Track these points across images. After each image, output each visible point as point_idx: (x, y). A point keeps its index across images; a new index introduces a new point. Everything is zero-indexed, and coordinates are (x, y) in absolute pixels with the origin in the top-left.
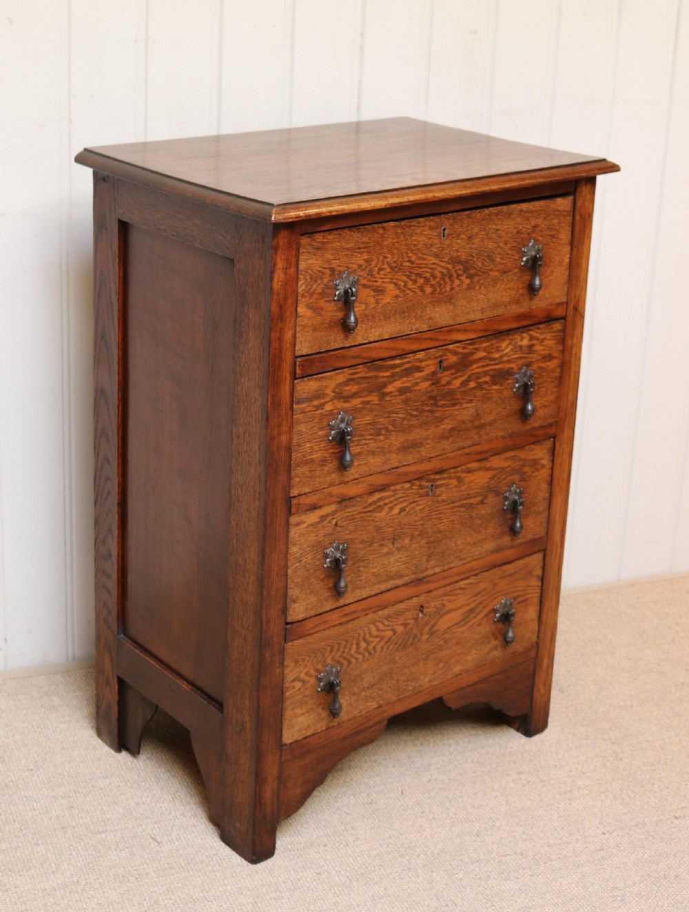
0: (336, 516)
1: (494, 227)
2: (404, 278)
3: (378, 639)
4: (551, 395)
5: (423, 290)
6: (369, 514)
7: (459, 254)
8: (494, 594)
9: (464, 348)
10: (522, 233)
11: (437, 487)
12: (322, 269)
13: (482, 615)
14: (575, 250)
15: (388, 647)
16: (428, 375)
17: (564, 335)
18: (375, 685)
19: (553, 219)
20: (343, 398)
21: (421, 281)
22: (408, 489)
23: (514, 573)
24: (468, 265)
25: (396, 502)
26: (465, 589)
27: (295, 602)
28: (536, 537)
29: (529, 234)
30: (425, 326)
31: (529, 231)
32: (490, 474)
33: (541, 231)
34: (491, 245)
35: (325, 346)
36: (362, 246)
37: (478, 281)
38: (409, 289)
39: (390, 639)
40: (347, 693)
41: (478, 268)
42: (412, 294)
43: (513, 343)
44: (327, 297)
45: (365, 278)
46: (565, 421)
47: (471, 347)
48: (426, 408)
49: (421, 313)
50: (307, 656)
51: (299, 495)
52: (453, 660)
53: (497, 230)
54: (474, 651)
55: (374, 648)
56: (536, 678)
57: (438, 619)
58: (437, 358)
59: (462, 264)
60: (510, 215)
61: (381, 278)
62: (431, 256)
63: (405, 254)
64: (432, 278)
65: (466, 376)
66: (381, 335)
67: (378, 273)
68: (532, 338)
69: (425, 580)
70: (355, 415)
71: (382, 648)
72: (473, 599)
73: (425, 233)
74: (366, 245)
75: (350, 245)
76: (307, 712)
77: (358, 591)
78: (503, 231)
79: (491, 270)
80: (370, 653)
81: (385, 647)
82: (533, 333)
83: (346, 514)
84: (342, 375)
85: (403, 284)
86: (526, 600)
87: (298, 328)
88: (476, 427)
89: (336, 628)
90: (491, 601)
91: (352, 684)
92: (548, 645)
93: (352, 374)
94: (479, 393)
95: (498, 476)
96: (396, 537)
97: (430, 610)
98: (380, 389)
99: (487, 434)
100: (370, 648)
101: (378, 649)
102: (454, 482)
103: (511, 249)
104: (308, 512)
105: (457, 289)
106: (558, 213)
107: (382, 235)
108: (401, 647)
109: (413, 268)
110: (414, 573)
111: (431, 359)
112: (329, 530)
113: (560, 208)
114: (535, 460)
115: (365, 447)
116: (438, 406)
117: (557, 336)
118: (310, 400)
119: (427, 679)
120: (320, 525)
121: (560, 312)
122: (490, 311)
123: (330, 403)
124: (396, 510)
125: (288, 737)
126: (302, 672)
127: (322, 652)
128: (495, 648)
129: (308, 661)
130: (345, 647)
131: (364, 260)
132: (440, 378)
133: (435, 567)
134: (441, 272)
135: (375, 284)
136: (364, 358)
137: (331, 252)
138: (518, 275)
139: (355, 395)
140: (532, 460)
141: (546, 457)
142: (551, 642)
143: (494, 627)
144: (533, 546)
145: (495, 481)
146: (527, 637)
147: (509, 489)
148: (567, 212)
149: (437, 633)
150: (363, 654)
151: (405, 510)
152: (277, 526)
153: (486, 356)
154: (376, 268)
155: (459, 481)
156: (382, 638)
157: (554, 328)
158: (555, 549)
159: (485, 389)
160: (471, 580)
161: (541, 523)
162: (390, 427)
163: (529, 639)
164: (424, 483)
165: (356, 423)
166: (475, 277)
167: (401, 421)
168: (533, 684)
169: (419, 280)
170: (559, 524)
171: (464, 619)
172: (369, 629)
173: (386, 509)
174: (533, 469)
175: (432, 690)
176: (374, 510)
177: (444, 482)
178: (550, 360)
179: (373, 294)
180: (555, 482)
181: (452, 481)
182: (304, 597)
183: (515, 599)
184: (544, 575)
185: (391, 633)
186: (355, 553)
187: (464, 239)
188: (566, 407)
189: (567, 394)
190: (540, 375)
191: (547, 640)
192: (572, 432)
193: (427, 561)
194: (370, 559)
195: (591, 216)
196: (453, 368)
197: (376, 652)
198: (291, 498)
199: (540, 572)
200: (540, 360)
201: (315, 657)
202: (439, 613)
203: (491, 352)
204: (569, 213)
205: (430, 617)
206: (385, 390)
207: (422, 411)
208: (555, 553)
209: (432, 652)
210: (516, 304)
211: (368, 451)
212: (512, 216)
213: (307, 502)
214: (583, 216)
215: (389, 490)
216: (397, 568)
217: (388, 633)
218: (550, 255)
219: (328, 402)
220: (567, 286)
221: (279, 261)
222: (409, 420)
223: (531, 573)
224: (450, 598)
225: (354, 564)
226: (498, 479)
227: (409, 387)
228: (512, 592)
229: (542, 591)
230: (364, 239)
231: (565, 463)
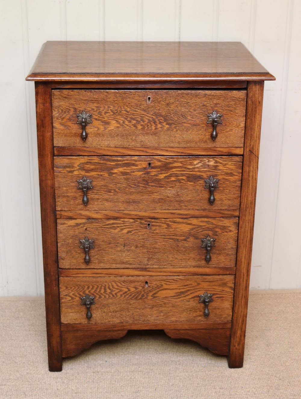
0: (86, 225)
1: (185, 100)
2: (123, 119)
3: (118, 290)
4: (234, 195)
5: (136, 127)
6: (108, 229)
8: (198, 288)
9: (166, 159)
10: (207, 106)
11: (153, 225)
12: (69, 108)
13: (190, 297)
14: (248, 120)
15: (125, 296)
16: (141, 169)
17: (243, 164)
18: (118, 312)
19: (230, 101)
20: (84, 170)
21: (135, 122)
22: (132, 222)
23: (213, 281)
24: (167, 118)
25: (125, 227)
26: (176, 281)
27: (63, 259)
28: (227, 267)
29: (212, 107)
30: (138, 145)
31: (212, 106)
32: (191, 227)
33: (221, 107)
34: (183, 110)
35: (73, 144)
36: (93, 99)
37: (175, 127)
38: (126, 125)
39: (126, 292)
40: (100, 310)
41: (175, 121)
42: (128, 127)
43: (202, 163)
44: (72, 121)
45: (96, 116)
46: (246, 210)
47: (171, 160)
48: (141, 185)
49: (136, 137)
50: (73, 286)
51: (61, 211)
52: (170, 314)
53: (188, 102)
54: (185, 314)
55: (116, 294)
56: (232, 339)
57: (158, 291)
58: (147, 161)
59: (163, 117)
60: (197, 95)
61: (107, 117)
62: (141, 110)
63: (122, 107)
64: (142, 122)
65: (169, 174)
66: (108, 145)
67: (105, 114)
68: (216, 162)
69: (148, 269)
70: (93, 180)
71: (121, 295)
72: (182, 287)
73: (136, 98)
74: (96, 99)
75: (86, 98)
76: (75, 312)
77: (102, 264)
78: (192, 103)
79: (185, 123)
80: (113, 296)
81: (123, 296)
82: (218, 160)
83: (92, 226)
84: (83, 159)
85: (122, 122)
86: (223, 297)
87: (55, 134)
88: (177, 201)
89: (91, 278)
90: (196, 292)
91: (103, 307)
92: (240, 324)
93: (89, 160)
94: (178, 184)
95: (197, 229)
96: (126, 244)
97: (152, 285)
98: (109, 170)
99: (186, 206)
100: (114, 293)
101: (119, 295)
102: (165, 226)
103: (199, 114)
104: (68, 220)
105: (160, 129)
106: (234, 98)
107: (106, 96)
108: (134, 298)
109: (128, 114)
110: (139, 265)
111: (142, 161)
112: (82, 230)
113: (236, 96)
114: (225, 226)
115: (101, 196)
116: (149, 186)
117: (237, 164)
118: (65, 167)
119: (153, 318)
120: (76, 228)
121: (239, 151)
122: (185, 144)
123: (77, 171)
124: (125, 231)
125: (64, 320)
126: (71, 293)
127: (82, 287)
128: (200, 316)
129: (74, 289)
130: (97, 288)
131: (95, 106)
133: (153, 265)
134: (149, 120)
135: (103, 119)
136: (97, 153)
137: (73, 100)
138: (205, 127)
139: (92, 170)
140: (222, 226)
141: (233, 226)
142: (243, 324)
143: (199, 305)
144: (225, 271)
145: (195, 231)
146: (224, 316)
147: (205, 237)
148: (241, 99)
149: (158, 298)
150: (109, 295)
151: (131, 232)
152: (49, 222)
153: (182, 166)
154: (104, 112)
155: (168, 226)
156: (121, 291)
157: (234, 159)
158: (243, 276)
159: (183, 183)
160: (181, 277)
161: (231, 260)
162: (117, 190)
163: (225, 318)
164: (143, 221)
165: (94, 183)
166: (173, 125)
167: (124, 188)
168: (230, 342)
169: (133, 121)
170: (244, 263)
171: (177, 296)
172: (112, 284)
173: (119, 229)
174: (223, 231)
175: (156, 325)
176: (111, 228)
177: (158, 224)
178: (231, 176)
179: (102, 124)
180: (240, 241)
181: (163, 225)
182: (69, 258)
183: (214, 294)
184: (235, 287)
185: (126, 290)
186: (99, 245)
187: (164, 104)
188: (246, 203)
189: (247, 196)
190: (224, 182)
191: (239, 322)
192: (252, 217)
193: (148, 261)
194: (109, 251)
195: (261, 103)
196: (159, 168)
197: (117, 296)
198: (56, 211)
199: (233, 286)
200: (223, 174)
201: (78, 288)
202: (159, 288)
203: (186, 165)
204: (243, 100)
205: (153, 289)
206: (112, 171)
207: (139, 186)
208: (242, 278)
209: (155, 306)
210: (204, 143)
211: (103, 199)
212: (199, 96)
213: (66, 215)
214: (254, 102)
215: (120, 220)
216: (127, 259)
217: (124, 289)
218: (229, 120)
219: (76, 170)
220: (244, 139)
221: (39, 99)
222: (129, 189)
223: (224, 284)
224: (166, 282)
225: (99, 251)
226: (197, 231)
227: (128, 173)
228: (212, 291)
229: (234, 295)
230: (94, 96)
231: (248, 233)
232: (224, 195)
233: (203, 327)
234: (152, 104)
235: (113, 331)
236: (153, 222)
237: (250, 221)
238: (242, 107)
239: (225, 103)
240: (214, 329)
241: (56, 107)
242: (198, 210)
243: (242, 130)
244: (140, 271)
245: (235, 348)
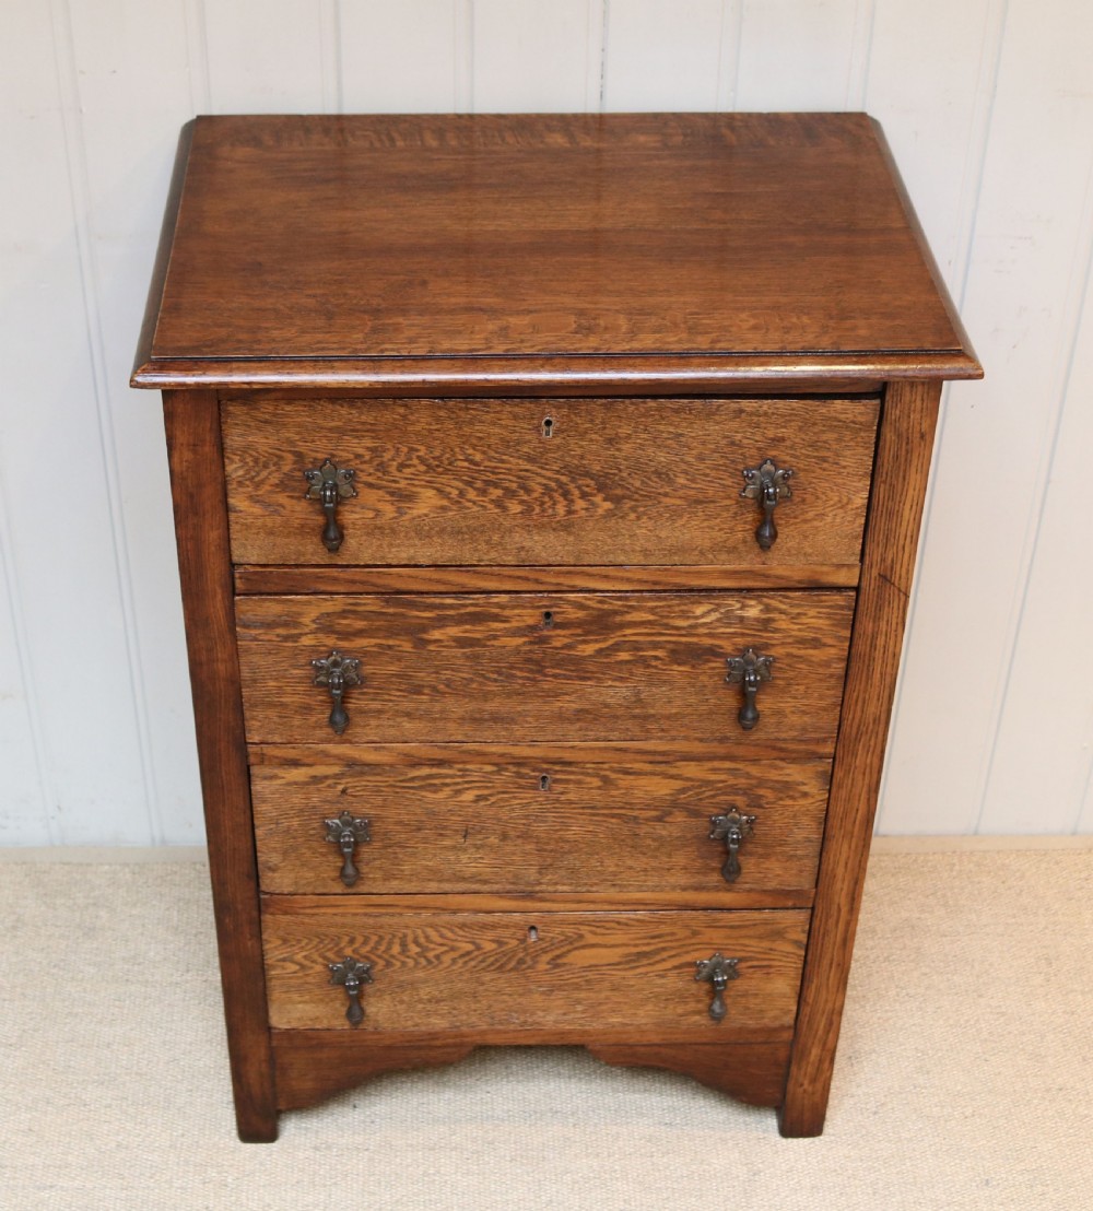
0: (344, 781)
1: (671, 429)
2: (461, 485)
3: (445, 948)
4: (821, 699)
5: (504, 509)
6: (411, 791)
7: (584, 462)
8: (694, 944)
9: (600, 602)
10: (741, 447)
11: (556, 781)
12: (277, 452)
13: (668, 965)
14: (882, 488)
15: (466, 962)
16: (519, 628)
17: (854, 614)
18: (443, 1000)
19: (824, 432)
20: (334, 633)
21: (497, 493)
22: (492, 773)
23: (739, 927)
24: (608, 482)
25: (466, 786)
27: (272, 869)
28: (787, 888)
29: (759, 449)
30: (510, 558)
31: (760, 445)
32: (678, 784)
33: (792, 448)
34: (662, 457)
35: (294, 557)
36: (359, 427)
37: (633, 509)
38: (469, 501)
39: (468, 953)
40: (387, 997)
41: (633, 489)
42: (475, 509)
43: (723, 610)
44: (290, 491)
45: (370, 474)
46: (857, 739)
47: (617, 603)
48: (519, 673)
49: (502, 537)
50: (305, 937)
51: (261, 743)
52: (604, 1007)
53: (681, 435)
54: (649, 1007)
55: (437, 957)
56: (794, 1069)
57: (569, 951)
58: (539, 607)
59: (592, 479)
60: (710, 415)
61: (406, 479)
62: (519, 458)
63: (457, 450)
64: (522, 492)
65: (610, 642)
66: (411, 558)
67: (400, 471)
68: (768, 609)
69: (539, 895)
70: (365, 659)
71: (454, 961)
72: (644, 941)
73: (502, 422)
74: (369, 427)
75: (334, 424)
76: (312, 1002)
77: (396, 882)
78: (693, 437)
79: (666, 495)
80: (429, 962)
81: (461, 961)
82: (774, 603)
83: (364, 783)
84: (331, 603)
85: (455, 493)
86: (770, 967)
87: (234, 528)
88: (634, 717)
89: (359, 918)
90: (687, 952)
91: (397, 990)
92: (820, 1032)
93: (350, 604)
94: (639, 671)
95: (697, 791)
96: (470, 831)
97: (551, 935)
98: (417, 633)
99: (663, 730)
100: (430, 955)
101: (447, 959)
102: (596, 782)
103: (716, 468)
104: (287, 767)
105: (582, 513)
106: (835, 423)
107: (403, 416)
108: (493, 968)
109: (477, 471)
110: (513, 883)
111: (524, 607)
112: (330, 794)
113: (842, 416)
114: (787, 782)
115: (391, 704)
116: (546, 675)
117: (836, 614)
118: (269, 626)
119: (551, 1018)
120: (312, 787)
121: (848, 577)
122: (664, 555)
123: (311, 636)
124: (469, 796)
125: (281, 1021)
126: (298, 953)
127: (333, 940)
128: (699, 1012)
129: (307, 944)
130: (378, 943)
131: (368, 448)
132: (551, 636)
133: (556, 884)
134: (546, 487)
135: (393, 485)
136: (374, 585)
137: (293, 430)
138: (734, 509)
139: (360, 633)
140: (777, 782)
141: (814, 782)
142: (829, 1032)
143: (694, 986)
144: (783, 898)
145: (689, 796)
146: (771, 1014)
147: (723, 812)
148: (861, 424)
149: (568, 967)
150: (415, 960)
151: (488, 800)
152: (223, 774)
153: (656, 621)
154: (395, 463)
155: (605, 782)
156: (453, 949)
157: (825, 601)
158: (835, 914)
159: (656, 667)
160: (641, 915)
161: (801, 871)
162: (442, 687)
163: (776, 1018)
164: (524, 771)
165: (368, 670)
166: (626, 501)
167: (465, 682)
168: (787, 1074)
169: (491, 490)
170: (844, 880)
171: (627, 962)
172: (424, 932)
173: (447, 791)
174: (781, 795)
175: (563, 1033)
176: (421, 788)
177: (572, 777)
178: (815, 648)
179: (390, 499)
180: (834, 822)
181: (588, 779)
182: (290, 867)
183: (741, 960)
184: (811, 941)
185: (470, 947)
186: (385, 834)
187: (597, 441)
188: (860, 721)
189: (864, 703)
190: (790, 666)
191: (818, 1026)
192: (876, 761)
193: (540, 873)
194: (417, 848)
195: (928, 437)
196: (579, 627)
197: (441, 963)
198: (246, 743)
199: (803, 938)
200: (790, 643)
201: (320, 942)
202: (571, 943)
203: (668, 617)
204: (865, 427)
205: (552, 945)
206: (425, 636)
207: (514, 676)
208: (835, 918)
209: (560, 988)
210: (729, 552)
211: (397, 711)
212: (717, 417)
213: (279, 755)
214: (905, 435)
215: (451, 767)
216: (474, 870)
217: (464, 945)
218: (814, 488)
219: (306, 634)
220: (861, 541)
221: (178, 433)
222: (481, 684)
223: (778, 934)
224: (594, 929)
225: (385, 847)
226: (697, 794)
227: (478, 639)
228: (735, 950)
229: (805, 961)
230: (364, 418)
231: (859, 800)
232: (789, 700)
233: (704, 1040)
234: (558, 441)
235: (431, 1048)
236: (557, 772)
237: (868, 770)
238: (861, 450)
239: (804, 437)
240: (740, 1044)
241: (237, 449)
242: (701, 740)
243: (857, 515)
244: (516, 899)
245: (801, 1090)
